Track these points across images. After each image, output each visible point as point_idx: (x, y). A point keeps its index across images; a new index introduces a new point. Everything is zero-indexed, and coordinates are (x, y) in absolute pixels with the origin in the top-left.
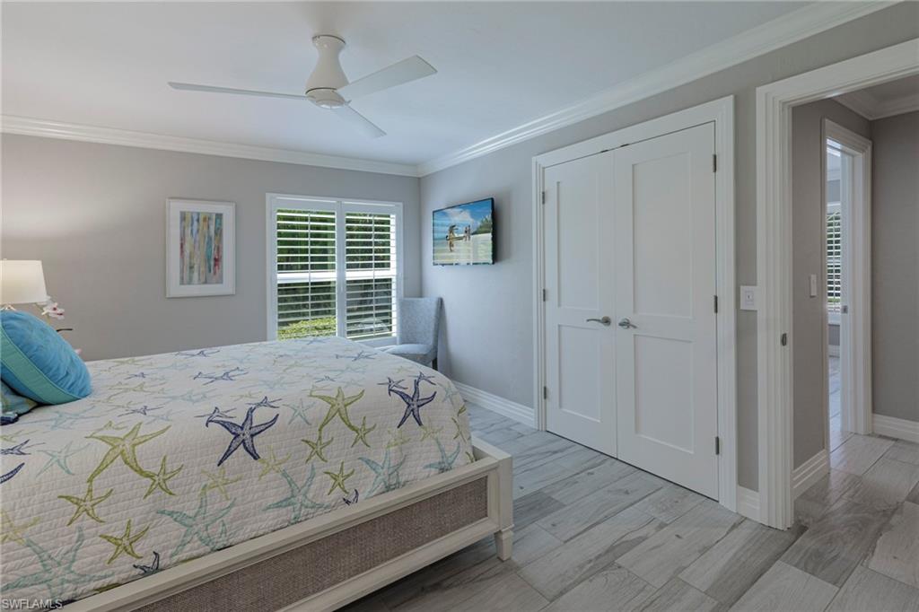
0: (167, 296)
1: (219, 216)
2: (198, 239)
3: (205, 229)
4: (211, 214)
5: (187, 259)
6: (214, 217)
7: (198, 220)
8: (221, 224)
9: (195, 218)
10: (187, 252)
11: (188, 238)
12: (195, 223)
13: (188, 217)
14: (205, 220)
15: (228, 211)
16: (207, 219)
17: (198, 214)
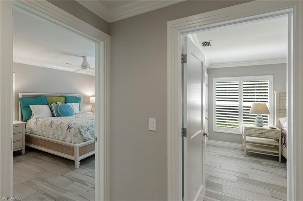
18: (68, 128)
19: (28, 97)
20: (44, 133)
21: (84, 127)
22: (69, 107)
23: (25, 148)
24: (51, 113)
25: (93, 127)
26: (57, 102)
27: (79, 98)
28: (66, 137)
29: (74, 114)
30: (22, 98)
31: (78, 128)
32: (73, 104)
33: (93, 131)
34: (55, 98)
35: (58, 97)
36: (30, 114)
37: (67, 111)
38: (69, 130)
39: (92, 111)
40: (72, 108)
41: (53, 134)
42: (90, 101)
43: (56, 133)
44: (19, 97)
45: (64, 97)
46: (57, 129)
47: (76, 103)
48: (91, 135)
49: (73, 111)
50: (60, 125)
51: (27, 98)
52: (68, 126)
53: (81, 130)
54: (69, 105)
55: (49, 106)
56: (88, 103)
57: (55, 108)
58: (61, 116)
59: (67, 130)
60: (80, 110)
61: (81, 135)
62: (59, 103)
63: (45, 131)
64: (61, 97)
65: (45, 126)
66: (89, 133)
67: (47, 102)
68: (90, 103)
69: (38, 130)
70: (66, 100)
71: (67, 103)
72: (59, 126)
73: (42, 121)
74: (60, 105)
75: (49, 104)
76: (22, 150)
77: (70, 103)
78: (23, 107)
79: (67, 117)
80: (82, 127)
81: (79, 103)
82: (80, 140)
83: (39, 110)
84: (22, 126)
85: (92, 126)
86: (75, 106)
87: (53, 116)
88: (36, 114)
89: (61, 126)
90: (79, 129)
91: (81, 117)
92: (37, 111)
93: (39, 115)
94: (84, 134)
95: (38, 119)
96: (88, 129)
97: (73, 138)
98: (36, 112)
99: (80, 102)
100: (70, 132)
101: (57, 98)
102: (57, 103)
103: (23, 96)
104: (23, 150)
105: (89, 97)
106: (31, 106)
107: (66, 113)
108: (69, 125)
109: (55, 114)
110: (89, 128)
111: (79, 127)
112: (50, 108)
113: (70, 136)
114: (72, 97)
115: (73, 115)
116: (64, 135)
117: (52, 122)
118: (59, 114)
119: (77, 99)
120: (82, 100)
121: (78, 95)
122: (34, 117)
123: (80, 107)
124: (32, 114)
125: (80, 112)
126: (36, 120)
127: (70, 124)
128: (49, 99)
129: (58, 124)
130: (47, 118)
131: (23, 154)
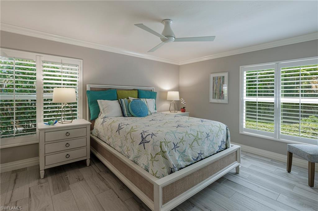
0: (209, 102)
1: (223, 77)
2: (217, 85)
3: (220, 82)
4: (221, 77)
5: (214, 91)
6: (222, 77)
7: (217, 79)
8: (224, 80)
9: (217, 78)
10: (215, 89)
11: (215, 85)
12: (217, 80)
13: (215, 78)
14: (219, 79)
15: (226, 75)
16: (220, 78)
17: (218, 77)
18: (143, 140)
19: (96, 89)
20: (111, 140)
21: (169, 142)
22: (143, 104)
23: (89, 158)
24: (121, 111)
25: (184, 142)
26: (129, 97)
27: (154, 92)
28: (139, 157)
29: (149, 113)
30: (89, 91)
31: (158, 143)
32: (147, 100)
33: (184, 151)
34: (126, 91)
35: (130, 91)
36: (97, 112)
37: (140, 109)
38: (144, 145)
39: (170, 110)
40: (146, 105)
41: (121, 146)
42: (168, 96)
43: (125, 145)
44: (87, 90)
45: (137, 91)
46: (126, 139)
47: (150, 99)
48: (180, 159)
49: (147, 110)
50: (130, 133)
51: (95, 91)
52: (142, 136)
53: (165, 149)
54: (142, 101)
55: (119, 102)
56: (165, 99)
57: (126, 105)
58: (133, 116)
59: (140, 144)
60: (155, 109)
61: (165, 157)
62: (131, 99)
63: (111, 139)
64: (134, 91)
65: (111, 131)
66: (177, 155)
67: (117, 97)
68: (167, 99)
69: (104, 135)
70: (140, 94)
71: (141, 98)
72: (129, 135)
73: (110, 123)
74: (131, 100)
75: (120, 100)
76: (86, 160)
77: (144, 99)
78: (90, 103)
79: (140, 118)
80: (167, 143)
81: (154, 100)
82: (163, 168)
83: (107, 107)
84: (86, 128)
85: (182, 140)
86: (150, 103)
87: (124, 116)
88: (104, 112)
89: (132, 135)
90: (161, 147)
91: (160, 120)
92: (106, 108)
93: (107, 113)
94: (169, 157)
95: (105, 119)
96: (176, 146)
97: (150, 162)
98: (103, 109)
99: (156, 98)
100: (145, 149)
101: (128, 91)
102: (128, 99)
103: (91, 88)
104: (88, 160)
105: (166, 92)
106: (99, 101)
107: (139, 113)
108: (144, 136)
109: (126, 113)
110: (178, 145)
111: (161, 143)
112: (120, 105)
113: (145, 156)
114: (146, 91)
115: (148, 115)
116: (136, 151)
117: (120, 125)
118: (130, 113)
119: (151, 94)
120: (157, 95)
121: (153, 89)
122: (102, 115)
123: (155, 104)
124: (100, 112)
125: (157, 111)
126: (103, 119)
127: (146, 134)
128: (120, 93)
129: (128, 130)
130: (115, 119)
131: (88, 165)
